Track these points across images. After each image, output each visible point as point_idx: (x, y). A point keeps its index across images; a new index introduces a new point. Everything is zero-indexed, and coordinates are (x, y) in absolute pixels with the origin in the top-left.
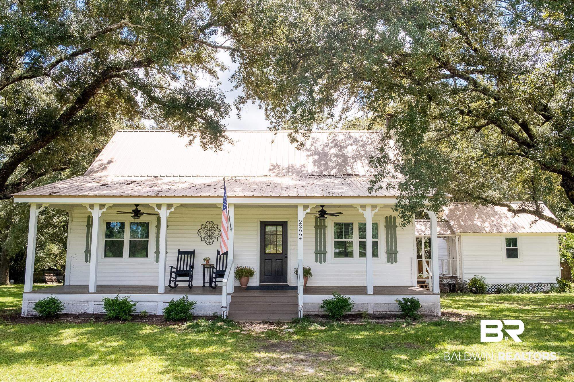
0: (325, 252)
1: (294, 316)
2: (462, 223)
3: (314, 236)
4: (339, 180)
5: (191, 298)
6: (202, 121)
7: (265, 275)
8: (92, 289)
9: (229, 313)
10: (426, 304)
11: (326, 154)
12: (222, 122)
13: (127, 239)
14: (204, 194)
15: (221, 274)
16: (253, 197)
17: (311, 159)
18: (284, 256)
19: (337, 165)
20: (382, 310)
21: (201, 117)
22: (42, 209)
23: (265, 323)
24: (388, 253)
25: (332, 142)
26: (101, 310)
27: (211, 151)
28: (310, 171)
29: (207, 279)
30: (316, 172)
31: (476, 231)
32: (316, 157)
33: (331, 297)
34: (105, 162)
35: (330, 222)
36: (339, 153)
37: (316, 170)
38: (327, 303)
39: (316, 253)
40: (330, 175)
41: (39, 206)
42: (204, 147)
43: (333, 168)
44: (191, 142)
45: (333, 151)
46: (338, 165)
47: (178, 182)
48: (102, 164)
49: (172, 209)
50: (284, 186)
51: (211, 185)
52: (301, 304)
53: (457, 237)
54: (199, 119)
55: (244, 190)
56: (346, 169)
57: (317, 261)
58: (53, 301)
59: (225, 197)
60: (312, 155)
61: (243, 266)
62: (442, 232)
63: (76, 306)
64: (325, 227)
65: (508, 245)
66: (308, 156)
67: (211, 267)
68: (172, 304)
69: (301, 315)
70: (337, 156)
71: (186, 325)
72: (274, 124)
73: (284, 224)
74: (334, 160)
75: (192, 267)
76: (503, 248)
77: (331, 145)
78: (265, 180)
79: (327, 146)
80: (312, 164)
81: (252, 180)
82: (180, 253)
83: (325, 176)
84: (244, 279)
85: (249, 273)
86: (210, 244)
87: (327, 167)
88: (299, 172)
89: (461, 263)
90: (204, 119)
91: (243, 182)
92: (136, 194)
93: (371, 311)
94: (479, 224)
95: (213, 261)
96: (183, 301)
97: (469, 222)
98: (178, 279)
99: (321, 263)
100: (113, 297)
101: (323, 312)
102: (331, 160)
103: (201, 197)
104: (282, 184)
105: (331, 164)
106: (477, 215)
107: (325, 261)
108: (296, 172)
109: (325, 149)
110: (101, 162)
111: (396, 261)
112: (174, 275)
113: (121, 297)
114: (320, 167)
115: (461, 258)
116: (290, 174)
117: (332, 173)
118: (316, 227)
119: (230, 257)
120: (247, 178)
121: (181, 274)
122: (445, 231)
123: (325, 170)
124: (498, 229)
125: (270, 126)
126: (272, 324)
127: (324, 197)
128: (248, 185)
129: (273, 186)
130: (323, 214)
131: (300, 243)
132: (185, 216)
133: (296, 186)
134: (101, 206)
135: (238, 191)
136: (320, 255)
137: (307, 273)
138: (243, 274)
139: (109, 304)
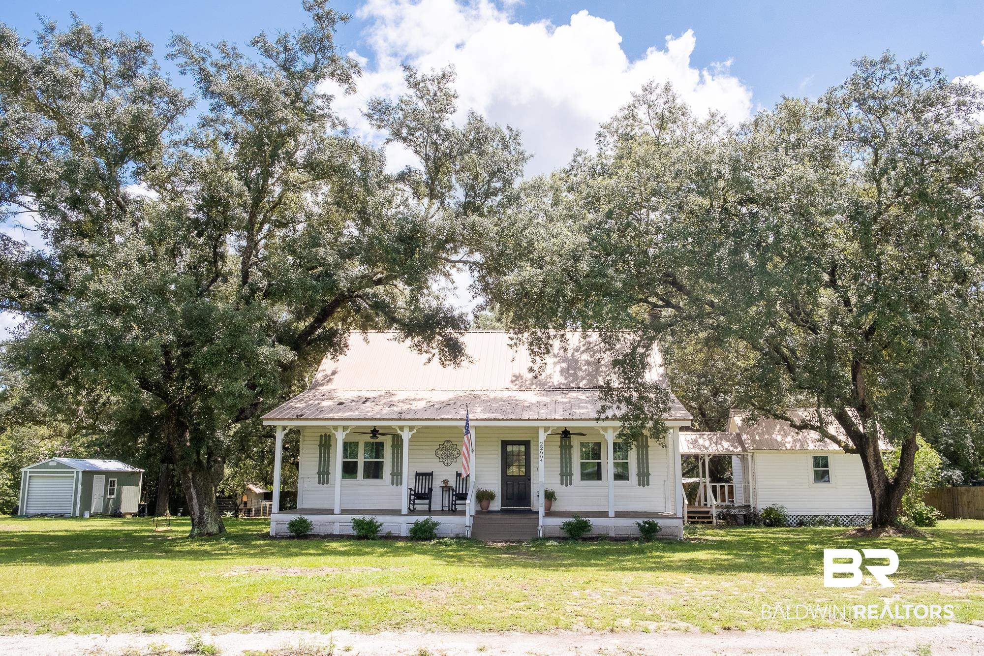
0: (571, 474)
1: (535, 537)
2: (757, 438)
3: (559, 456)
4: (588, 394)
5: (435, 519)
6: (441, 338)
7: (507, 498)
8: (337, 511)
9: (472, 533)
10: (669, 527)
11: (576, 361)
12: (461, 339)
13: (361, 460)
14: (446, 417)
15: (463, 497)
16: (494, 419)
17: (558, 368)
18: (527, 477)
19: (587, 375)
20: (623, 533)
21: (439, 334)
22: (287, 431)
23: (506, 542)
24: (639, 475)
25: (584, 345)
26: (350, 531)
27: (451, 368)
28: (556, 383)
29: (446, 503)
30: (563, 384)
31: (774, 447)
32: (564, 365)
33: (572, 520)
34: (329, 372)
35: (576, 441)
36: (590, 359)
37: (564, 381)
38: (567, 525)
39: (562, 475)
40: (579, 388)
41: (284, 428)
42: (443, 364)
43: (583, 378)
44: (430, 360)
45: (585, 357)
46: (589, 374)
47: (415, 399)
48: (326, 376)
49: (415, 431)
50: (526, 404)
51: (450, 402)
52: (540, 524)
53: (750, 455)
54: (437, 337)
55: (483, 411)
56: (598, 380)
57: (562, 484)
58: (303, 521)
59: (467, 420)
60: (559, 362)
61: (484, 489)
62: (731, 448)
63: (322, 527)
64: (571, 447)
65: (817, 464)
66: (555, 363)
67: (450, 488)
68: (416, 524)
69: (541, 535)
70: (588, 363)
71: (433, 542)
72: (515, 341)
73: (527, 444)
74: (584, 368)
75: (431, 490)
76: (809, 469)
77: (582, 349)
78: (506, 394)
79: (577, 350)
80: (559, 374)
81: (492, 395)
82: (418, 474)
83: (573, 388)
84: (484, 503)
85: (490, 496)
86: (448, 465)
87: (575, 376)
88: (544, 384)
89: (755, 489)
90: (443, 337)
91: (483, 398)
92: (378, 416)
93: (612, 534)
94: (779, 438)
95: (452, 483)
96: (426, 522)
97: (766, 437)
98: (416, 501)
99: (566, 486)
100: (360, 517)
101: (563, 534)
102: (580, 369)
103: (443, 419)
104: (525, 401)
105: (580, 374)
106: (778, 427)
107: (571, 484)
108: (540, 384)
109: (576, 354)
110: (324, 373)
111: (648, 484)
112: (412, 497)
113: (368, 518)
114: (569, 377)
115: (754, 482)
116: (534, 387)
117: (581, 385)
118: (561, 447)
119: (472, 479)
120: (486, 392)
121: (419, 496)
122: (736, 447)
123: (572, 382)
124: (802, 445)
125: (511, 342)
126: (513, 542)
127: (564, 419)
128: (488, 403)
129: (514, 404)
130: (566, 434)
131: (541, 465)
132: (422, 434)
133: (538, 405)
134: (345, 428)
135: (478, 412)
136: (566, 477)
137: (550, 496)
138: (484, 497)
139: (358, 524)
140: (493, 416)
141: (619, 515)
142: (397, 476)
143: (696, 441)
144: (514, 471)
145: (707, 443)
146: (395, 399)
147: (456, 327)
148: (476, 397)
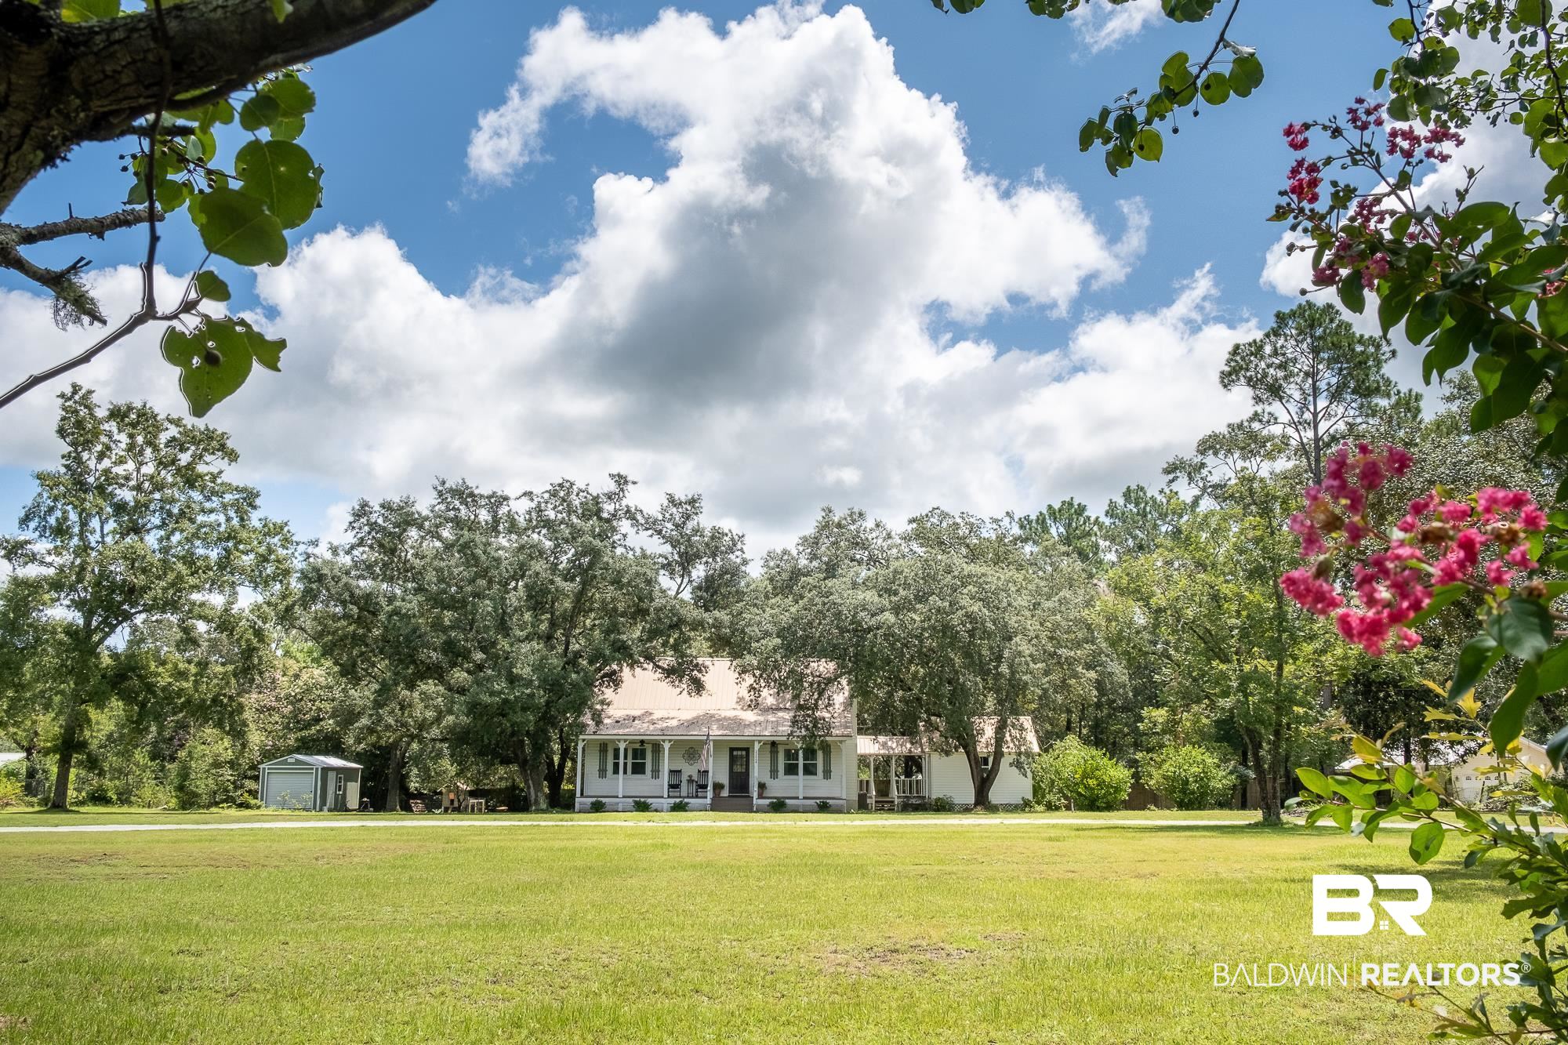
0: (777, 771)
3: (769, 759)
4: (791, 713)
5: (687, 800)
7: (733, 789)
8: (620, 796)
9: (711, 809)
10: (837, 805)
13: (630, 762)
14: (694, 733)
15: (704, 787)
16: (725, 734)
17: (771, 691)
18: (747, 773)
20: (808, 809)
22: (585, 742)
24: (824, 771)
28: (769, 704)
29: (691, 791)
30: (774, 705)
33: (775, 801)
35: (780, 749)
37: (775, 703)
38: (772, 804)
39: (771, 771)
40: (785, 708)
41: (583, 740)
43: (789, 700)
47: (669, 719)
49: (672, 743)
50: (747, 723)
51: (695, 721)
52: (754, 804)
53: (927, 755)
55: (718, 728)
57: (771, 777)
58: (600, 802)
59: (707, 735)
61: (717, 781)
62: (913, 750)
63: (611, 806)
64: (777, 753)
67: (693, 781)
68: (674, 804)
69: (755, 810)
73: (747, 750)
75: (680, 782)
78: (733, 714)
80: (772, 697)
81: (724, 714)
82: (672, 771)
83: (781, 709)
84: (718, 790)
85: (722, 787)
86: (692, 765)
87: (783, 698)
89: (930, 783)
91: (716, 717)
93: (801, 810)
95: (696, 777)
96: (681, 802)
99: (774, 779)
100: (637, 799)
101: (769, 809)
103: (689, 734)
104: (746, 720)
105: (788, 696)
107: (777, 777)
111: (830, 778)
112: (668, 787)
113: (641, 799)
114: (779, 699)
115: (930, 777)
116: (752, 707)
117: (787, 706)
118: (770, 753)
119: (710, 774)
120: (720, 713)
121: (672, 786)
122: (916, 749)
123: (781, 703)
127: (772, 734)
128: (722, 722)
129: (738, 723)
130: (773, 744)
131: (756, 765)
132: (677, 745)
133: (756, 724)
134: (625, 741)
135: (716, 732)
136: (774, 773)
137: (762, 786)
138: (718, 787)
139: (636, 803)
140: (725, 732)
141: (804, 798)
142: (656, 773)
143: (886, 743)
144: (738, 769)
145: (894, 745)
146: (654, 717)
147: (700, 671)
148: (712, 716)
